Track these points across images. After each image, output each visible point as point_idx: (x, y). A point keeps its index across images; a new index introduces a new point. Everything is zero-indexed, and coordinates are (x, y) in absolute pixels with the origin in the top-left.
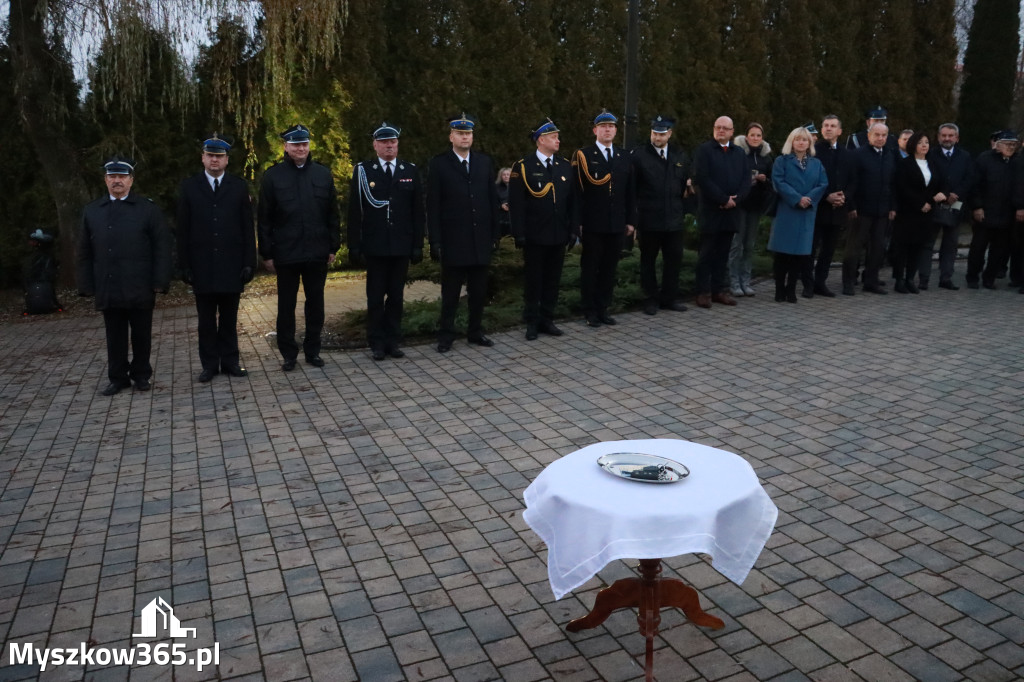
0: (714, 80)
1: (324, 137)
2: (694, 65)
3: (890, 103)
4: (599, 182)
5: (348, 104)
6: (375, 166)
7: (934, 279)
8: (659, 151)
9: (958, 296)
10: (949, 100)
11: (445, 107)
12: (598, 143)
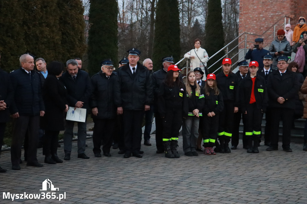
3: (45, 40)
7: (74, 152)
9: (88, 163)
10: (81, 40)
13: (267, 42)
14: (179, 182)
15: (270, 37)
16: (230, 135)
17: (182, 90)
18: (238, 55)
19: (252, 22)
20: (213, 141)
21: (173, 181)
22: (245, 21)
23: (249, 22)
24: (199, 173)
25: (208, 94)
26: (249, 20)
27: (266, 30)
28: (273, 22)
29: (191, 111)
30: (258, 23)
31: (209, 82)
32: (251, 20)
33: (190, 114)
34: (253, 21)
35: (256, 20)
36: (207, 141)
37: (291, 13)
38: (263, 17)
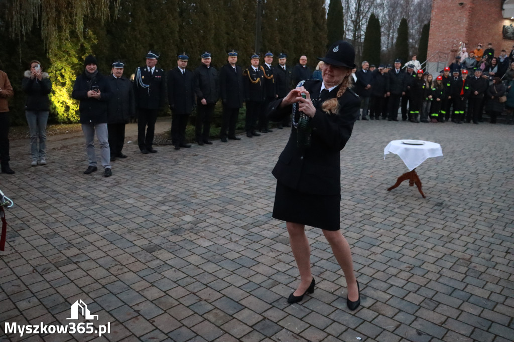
0: (240, 38)
1: (83, 57)
2: (233, 31)
4: (269, 78)
5: (96, 42)
6: (145, 70)
8: (282, 67)
11: (136, 45)
12: (266, 63)
16: (444, 112)
17: (424, 84)
19: (438, 44)
20: (437, 115)
25: (437, 87)
26: (436, 42)
29: (427, 97)
31: (438, 81)
33: (427, 99)
36: (434, 115)
37: (466, 40)
38: (446, 41)
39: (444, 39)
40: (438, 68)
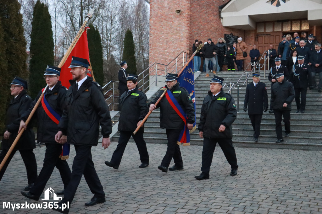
13: (170, 71)
14: (117, 177)
15: (173, 67)
18: (149, 81)
19: (159, 56)
21: (113, 177)
22: (154, 54)
23: (157, 56)
24: (132, 170)
26: (157, 54)
27: (170, 62)
28: (175, 56)
30: (164, 56)
32: (158, 54)
34: (160, 54)
35: (162, 54)
37: (187, 50)
38: (167, 52)
39: (165, 49)
40: (156, 81)
